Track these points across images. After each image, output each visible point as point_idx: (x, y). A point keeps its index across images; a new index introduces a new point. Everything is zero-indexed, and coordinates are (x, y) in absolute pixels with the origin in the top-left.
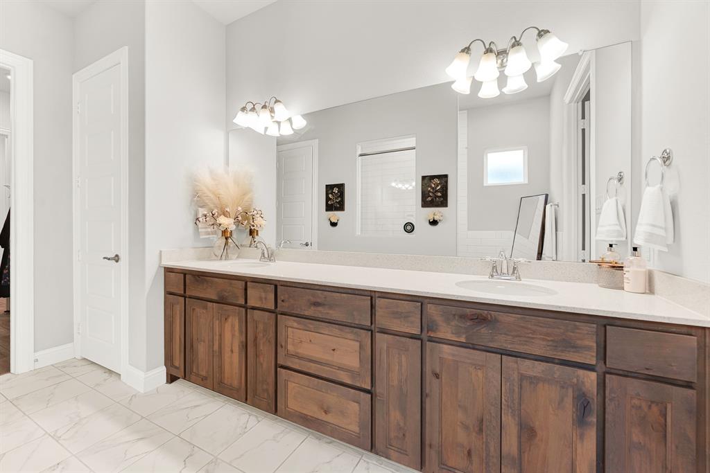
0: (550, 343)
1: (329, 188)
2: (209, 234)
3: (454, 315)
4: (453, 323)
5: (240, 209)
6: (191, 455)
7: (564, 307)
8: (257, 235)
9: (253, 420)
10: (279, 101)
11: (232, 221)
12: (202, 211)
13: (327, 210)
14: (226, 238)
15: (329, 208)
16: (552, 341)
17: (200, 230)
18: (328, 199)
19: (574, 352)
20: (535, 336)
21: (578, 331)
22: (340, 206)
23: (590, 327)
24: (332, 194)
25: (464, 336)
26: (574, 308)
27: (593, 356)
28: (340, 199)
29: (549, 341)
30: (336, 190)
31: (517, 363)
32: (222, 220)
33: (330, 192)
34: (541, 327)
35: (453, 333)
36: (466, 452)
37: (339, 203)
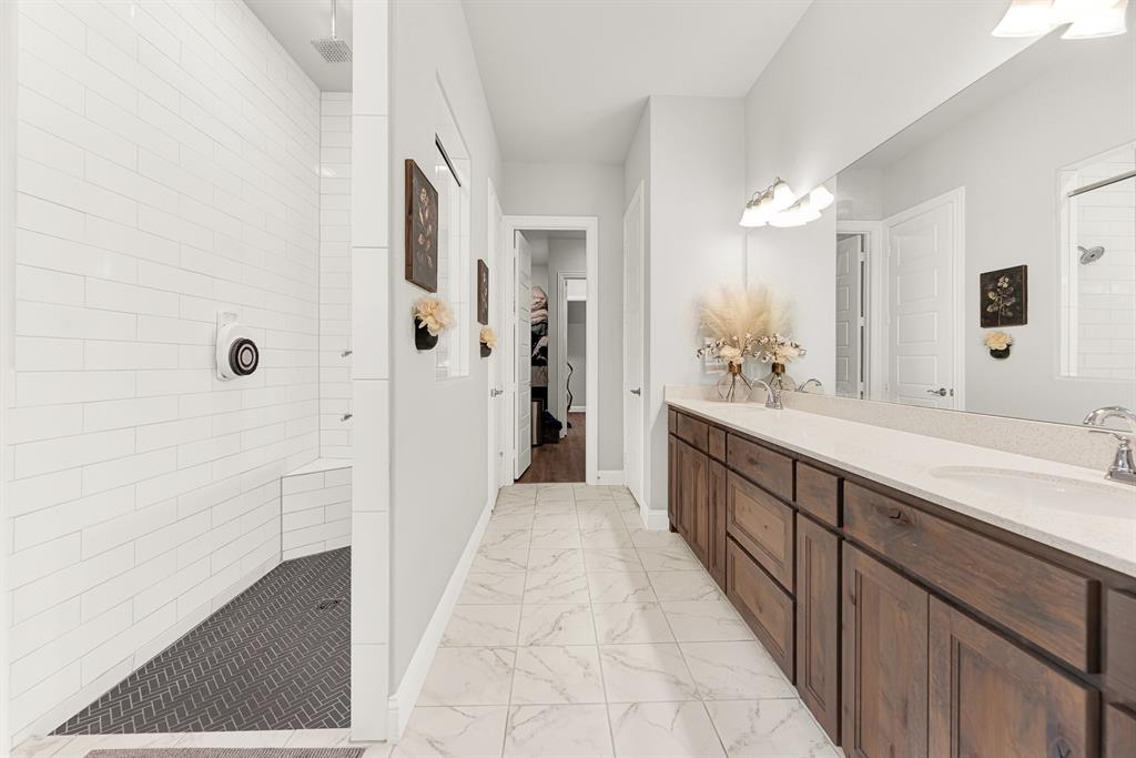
0: (1001, 595)
1: (989, 280)
2: (716, 369)
3: (873, 505)
4: (870, 519)
5: (749, 336)
6: (643, 590)
7: (1010, 521)
8: (783, 370)
9: (714, 595)
10: (783, 182)
11: (737, 352)
12: (708, 341)
13: (984, 325)
14: (734, 375)
15: (989, 320)
16: (1003, 590)
17: (707, 364)
18: (985, 302)
19: (1042, 627)
20: (976, 573)
21: (1050, 584)
22: (1018, 316)
23: (1072, 581)
24: (994, 290)
25: (882, 544)
26: (1026, 527)
27: (1078, 649)
28: (1014, 300)
29: (997, 589)
30: (1004, 283)
31: (949, 616)
32: (728, 352)
33: (990, 287)
34: (986, 556)
35: (871, 536)
36: (888, 748)
37: (1012, 308)
